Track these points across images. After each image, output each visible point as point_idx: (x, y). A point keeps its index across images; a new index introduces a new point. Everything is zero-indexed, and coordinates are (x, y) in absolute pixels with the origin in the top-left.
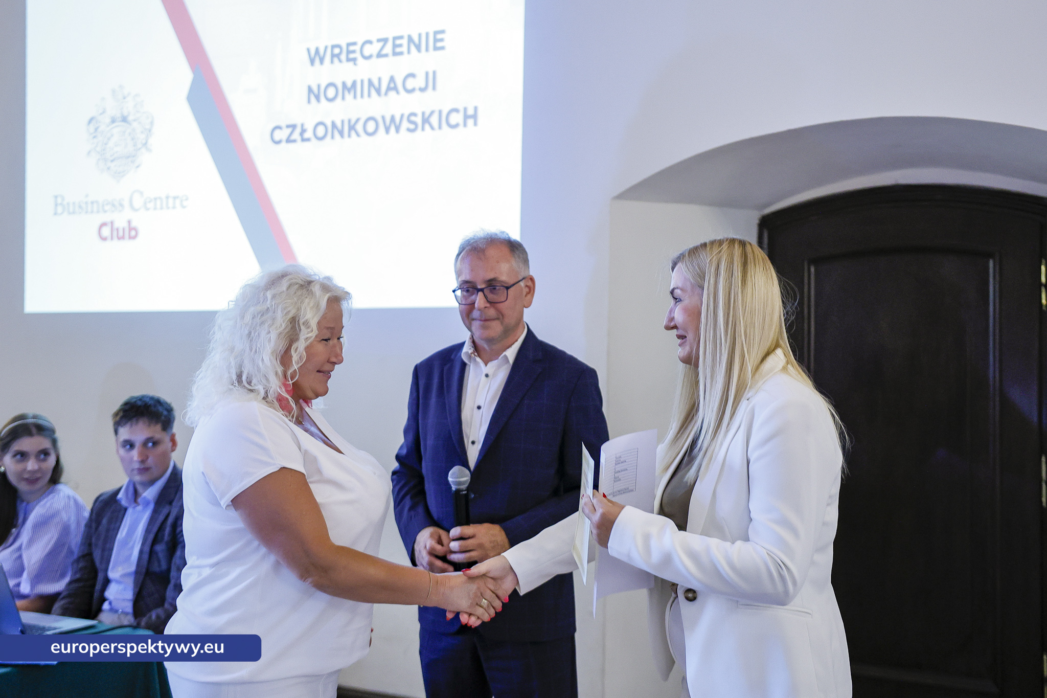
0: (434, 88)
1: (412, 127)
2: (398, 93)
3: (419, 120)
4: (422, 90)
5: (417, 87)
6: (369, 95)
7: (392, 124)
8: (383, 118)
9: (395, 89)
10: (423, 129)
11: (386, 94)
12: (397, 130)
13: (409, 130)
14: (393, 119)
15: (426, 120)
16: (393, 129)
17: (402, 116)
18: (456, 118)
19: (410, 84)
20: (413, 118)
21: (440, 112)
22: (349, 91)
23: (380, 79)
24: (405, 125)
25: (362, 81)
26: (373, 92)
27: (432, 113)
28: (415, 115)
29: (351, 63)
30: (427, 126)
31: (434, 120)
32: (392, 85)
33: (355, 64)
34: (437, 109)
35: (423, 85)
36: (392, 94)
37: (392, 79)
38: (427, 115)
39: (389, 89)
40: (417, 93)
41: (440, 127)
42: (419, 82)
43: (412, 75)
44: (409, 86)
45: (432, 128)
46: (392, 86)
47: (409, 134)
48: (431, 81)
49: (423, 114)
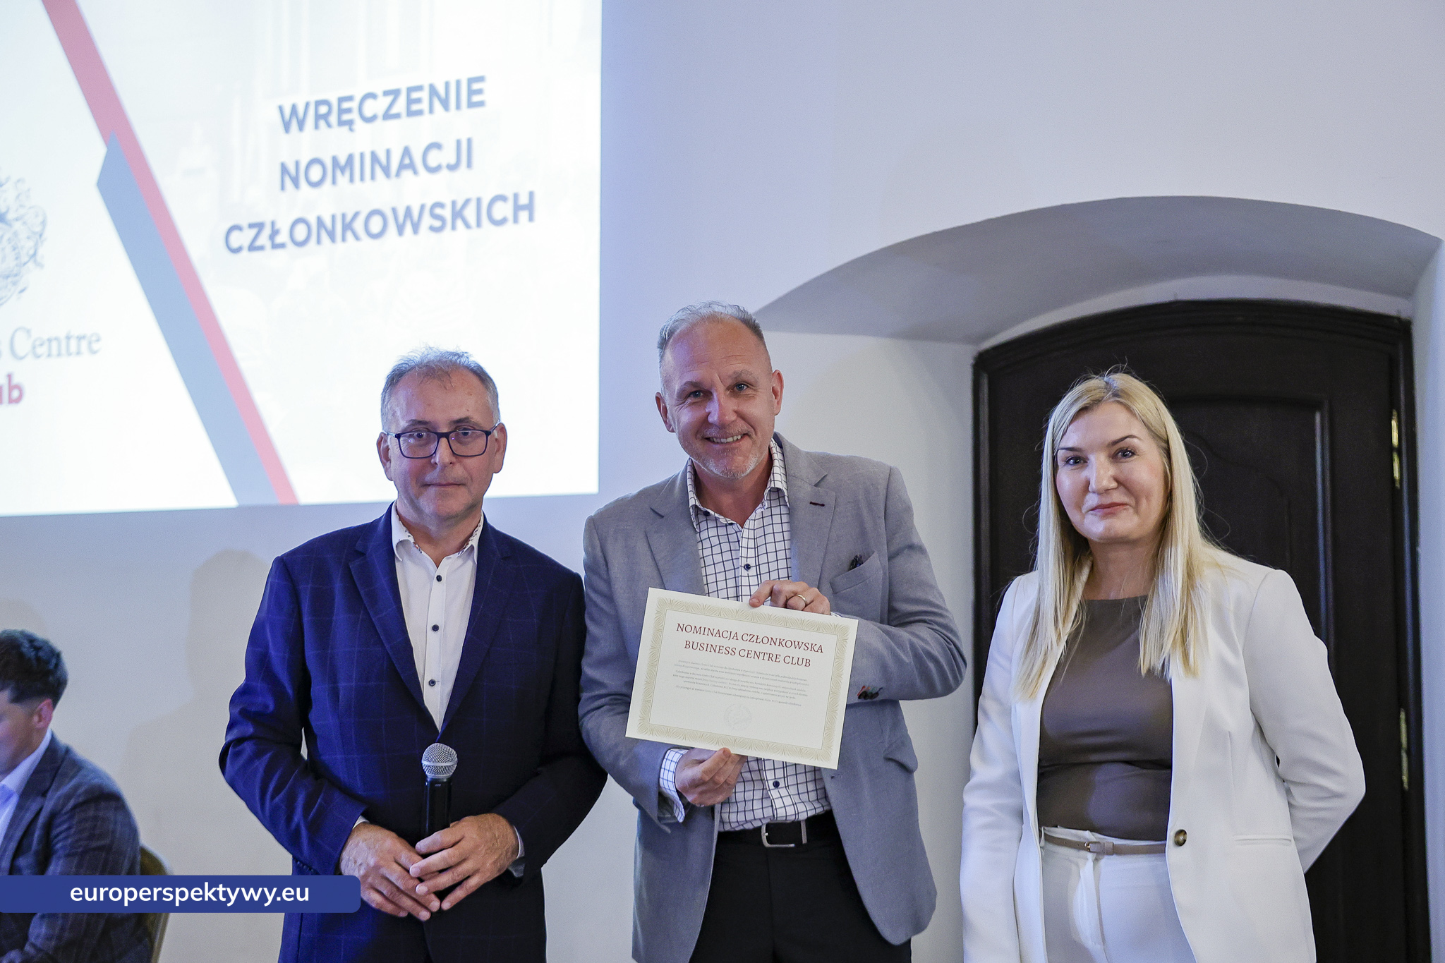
0: (469, 165)
1: (437, 224)
2: (415, 172)
3: (447, 213)
4: (452, 168)
5: (444, 164)
6: (373, 177)
7: (407, 221)
8: (394, 210)
9: (412, 166)
10: (454, 228)
11: (398, 175)
12: (416, 229)
13: (432, 229)
14: (408, 211)
15: (458, 214)
16: (408, 228)
17: (423, 207)
18: (502, 210)
19: (434, 158)
20: (438, 211)
21: (479, 201)
22: (343, 171)
23: (388, 152)
24: (427, 221)
25: (362, 155)
26: (379, 171)
27: (467, 202)
28: (441, 205)
29: (346, 128)
30: (459, 223)
31: (470, 213)
32: (407, 161)
33: (351, 130)
34: (474, 196)
35: (453, 161)
36: (407, 174)
37: (407, 152)
38: (459, 206)
39: (402, 167)
40: (445, 172)
41: (479, 224)
42: (448, 156)
43: (436, 146)
44: (432, 162)
45: (467, 226)
46: (407, 163)
47: (433, 235)
48: (465, 155)
49: (454, 203)
